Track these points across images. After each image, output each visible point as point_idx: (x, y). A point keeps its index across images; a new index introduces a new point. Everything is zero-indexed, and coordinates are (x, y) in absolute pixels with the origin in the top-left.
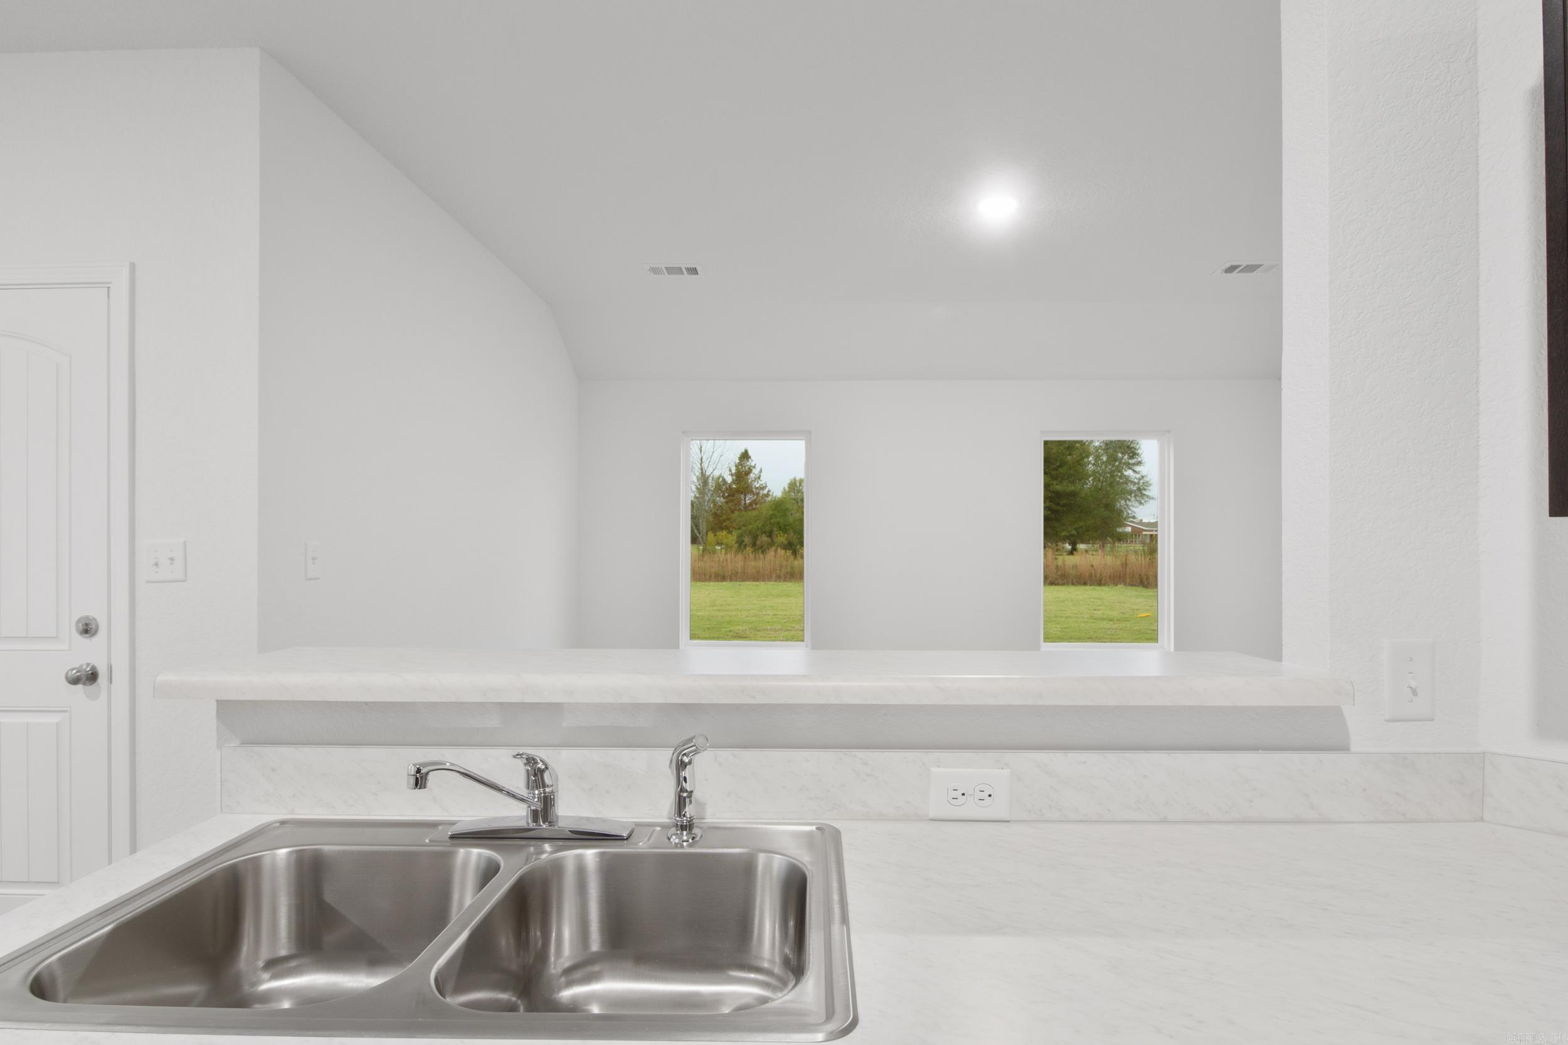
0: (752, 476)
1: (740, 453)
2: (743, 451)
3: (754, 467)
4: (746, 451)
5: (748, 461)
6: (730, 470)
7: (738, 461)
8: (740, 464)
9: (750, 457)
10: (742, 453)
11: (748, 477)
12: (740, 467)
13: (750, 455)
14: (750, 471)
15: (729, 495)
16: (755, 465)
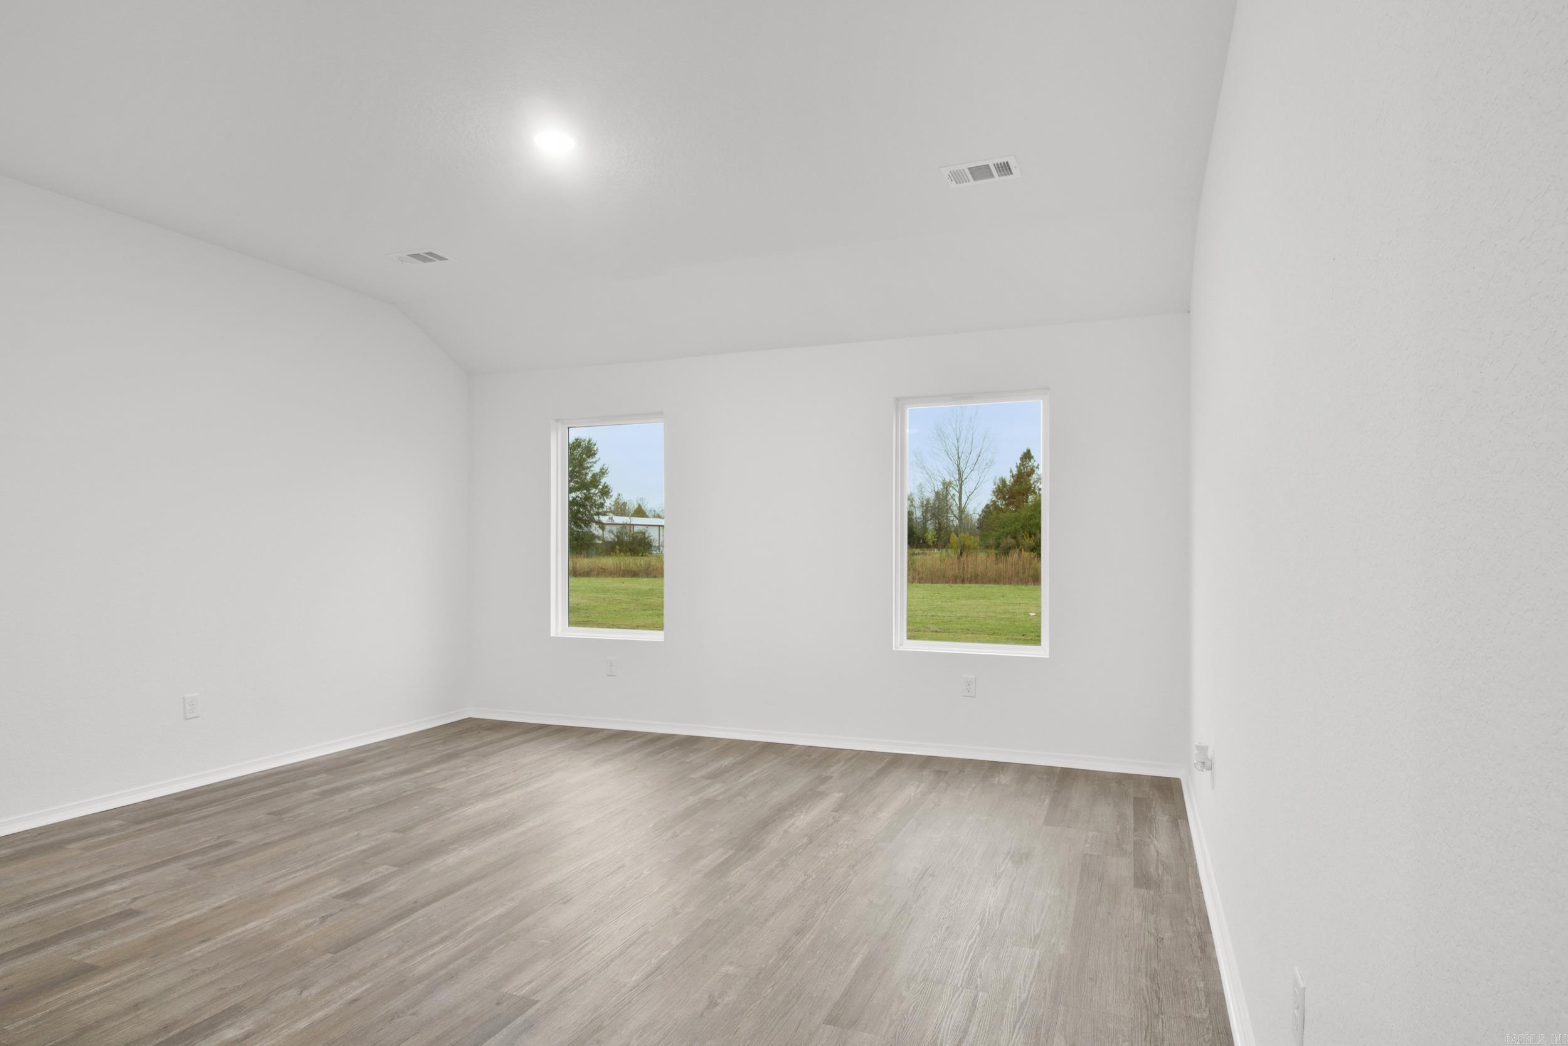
0: (1034, 476)
1: (1022, 454)
2: (1025, 451)
3: (1037, 468)
4: (1028, 452)
5: (1030, 461)
6: (1011, 471)
7: (1019, 462)
8: (1022, 465)
9: (1032, 457)
10: (1024, 453)
11: (1030, 478)
12: (1022, 468)
13: (1032, 455)
14: (1032, 471)
15: (1009, 498)
16: (1038, 465)
